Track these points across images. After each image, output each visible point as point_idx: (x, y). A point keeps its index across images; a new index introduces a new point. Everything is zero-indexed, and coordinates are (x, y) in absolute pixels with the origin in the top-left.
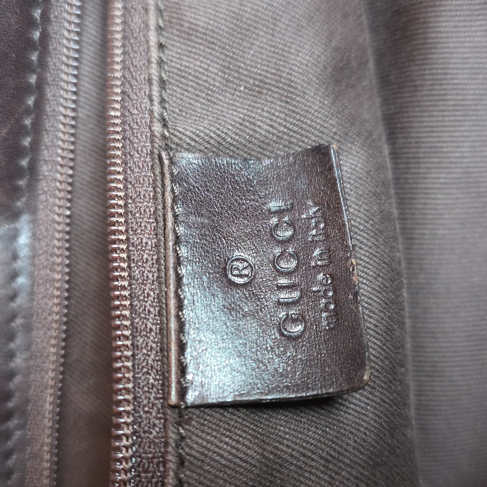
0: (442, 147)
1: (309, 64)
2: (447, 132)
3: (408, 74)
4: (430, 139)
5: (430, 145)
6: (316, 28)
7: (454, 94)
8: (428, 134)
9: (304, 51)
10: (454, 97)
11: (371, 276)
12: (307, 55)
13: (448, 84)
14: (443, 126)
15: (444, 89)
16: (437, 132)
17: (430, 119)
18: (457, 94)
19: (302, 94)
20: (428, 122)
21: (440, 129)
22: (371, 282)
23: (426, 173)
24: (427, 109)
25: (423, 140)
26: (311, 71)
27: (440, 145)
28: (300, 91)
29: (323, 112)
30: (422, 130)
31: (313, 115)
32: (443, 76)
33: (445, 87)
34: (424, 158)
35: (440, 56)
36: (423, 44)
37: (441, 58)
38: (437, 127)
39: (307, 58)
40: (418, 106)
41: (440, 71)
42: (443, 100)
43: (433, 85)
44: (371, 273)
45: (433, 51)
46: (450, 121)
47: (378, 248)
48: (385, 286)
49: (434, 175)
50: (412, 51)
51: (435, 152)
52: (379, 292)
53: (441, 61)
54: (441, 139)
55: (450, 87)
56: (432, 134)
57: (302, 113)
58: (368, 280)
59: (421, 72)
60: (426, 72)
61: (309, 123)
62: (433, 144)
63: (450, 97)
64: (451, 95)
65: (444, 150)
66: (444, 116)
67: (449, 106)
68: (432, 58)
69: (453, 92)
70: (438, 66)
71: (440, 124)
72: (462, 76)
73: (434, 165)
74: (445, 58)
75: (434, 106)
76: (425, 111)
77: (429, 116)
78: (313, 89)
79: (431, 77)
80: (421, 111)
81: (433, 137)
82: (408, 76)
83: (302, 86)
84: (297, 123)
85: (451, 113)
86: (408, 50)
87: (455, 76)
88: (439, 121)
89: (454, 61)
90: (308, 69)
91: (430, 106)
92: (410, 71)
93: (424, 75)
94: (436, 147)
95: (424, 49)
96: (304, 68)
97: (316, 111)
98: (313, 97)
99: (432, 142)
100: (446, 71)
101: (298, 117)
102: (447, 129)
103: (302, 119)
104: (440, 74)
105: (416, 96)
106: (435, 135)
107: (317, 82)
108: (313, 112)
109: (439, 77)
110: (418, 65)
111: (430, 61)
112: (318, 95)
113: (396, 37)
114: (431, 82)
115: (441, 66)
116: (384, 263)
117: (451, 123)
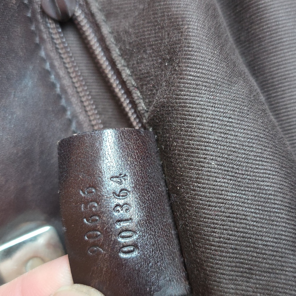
0: (289, 74)
1: (199, 28)
2: (289, 63)
3: (252, 32)
4: (279, 71)
5: (280, 74)
6: (197, 3)
7: (287, 37)
8: (277, 68)
9: (193, 20)
10: (288, 39)
11: (278, 168)
12: (195, 22)
13: (282, 31)
14: (285, 60)
15: (279, 35)
16: (283, 64)
17: (275, 57)
18: (289, 37)
19: (198, 50)
20: (274, 59)
21: (284, 62)
22: (278, 172)
23: (283, 94)
24: (272, 51)
25: (275, 72)
26: (200, 32)
27: (287, 73)
28: (196, 48)
29: (214, 59)
30: (272, 66)
31: (208, 63)
32: (277, 27)
33: (280, 33)
34: (279, 84)
35: (271, 14)
36: (257, 9)
37: (272, 16)
38: (282, 61)
39: (196, 24)
40: (265, 51)
41: (273, 24)
42: (281, 42)
43: (271, 34)
44: (277, 166)
45: (265, 12)
46: (289, 55)
47: (276, 147)
48: (288, 173)
49: (289, 94)
50: (250, 16)
51: (285, 79)
52: (286, 178)
53: (272, 17)
54: (287, 69)
55: (283, 33)
56: (280, 67)
57: (200, 63)
58: (276, 172)
59: (261, 28)
60: (265, 27)
61: (207, 69)
62: (282, 74)
63: (285, 40)
64: (286, 38)
65: (291, 75)
66: (284, 53)
67: (286, 45)
68: (266, 17)
69: (286, 36)
70: (271, 21)
71: (283, 59)
72: (289, 24)
73: (287, 88)
74: (274, 15)
75: (276, 48)
76: (271, 53)
77: (274, 56)
78: (205, 45)
79: (268, 30)
80: (268, 54)
81: (281, 69)
82: (253, 34)
83: (197, 44)
84: (199, 70)
85: (289, 50)
86: (248, 16)
87: (284, 25)
88: (281, 57)
89: (281, 15)
90: (198, 31)
91: (273, 49)
92: (253, 30)
93: (263, 30)
94: (285, 75)
95: (258, 13)
96: (196, 31)
97: (210, 59)
98: (206, 50)
99: (281, 72)
100: (277, 23)
101: (198, 66)
102: (289, 61)
103: (201, 67)
104: (273, 26)
105: (262, 45)
106: (282, 67)
107: (207, 39)
108: (208, 60)
109: (274, 28)
110: (258, 24)
111: (265, 19)
112: (209, 48)
113: (237, 11)
114: (270, 33)
115: (273, 21)
116: (283, 156)
117: (291, 57)
